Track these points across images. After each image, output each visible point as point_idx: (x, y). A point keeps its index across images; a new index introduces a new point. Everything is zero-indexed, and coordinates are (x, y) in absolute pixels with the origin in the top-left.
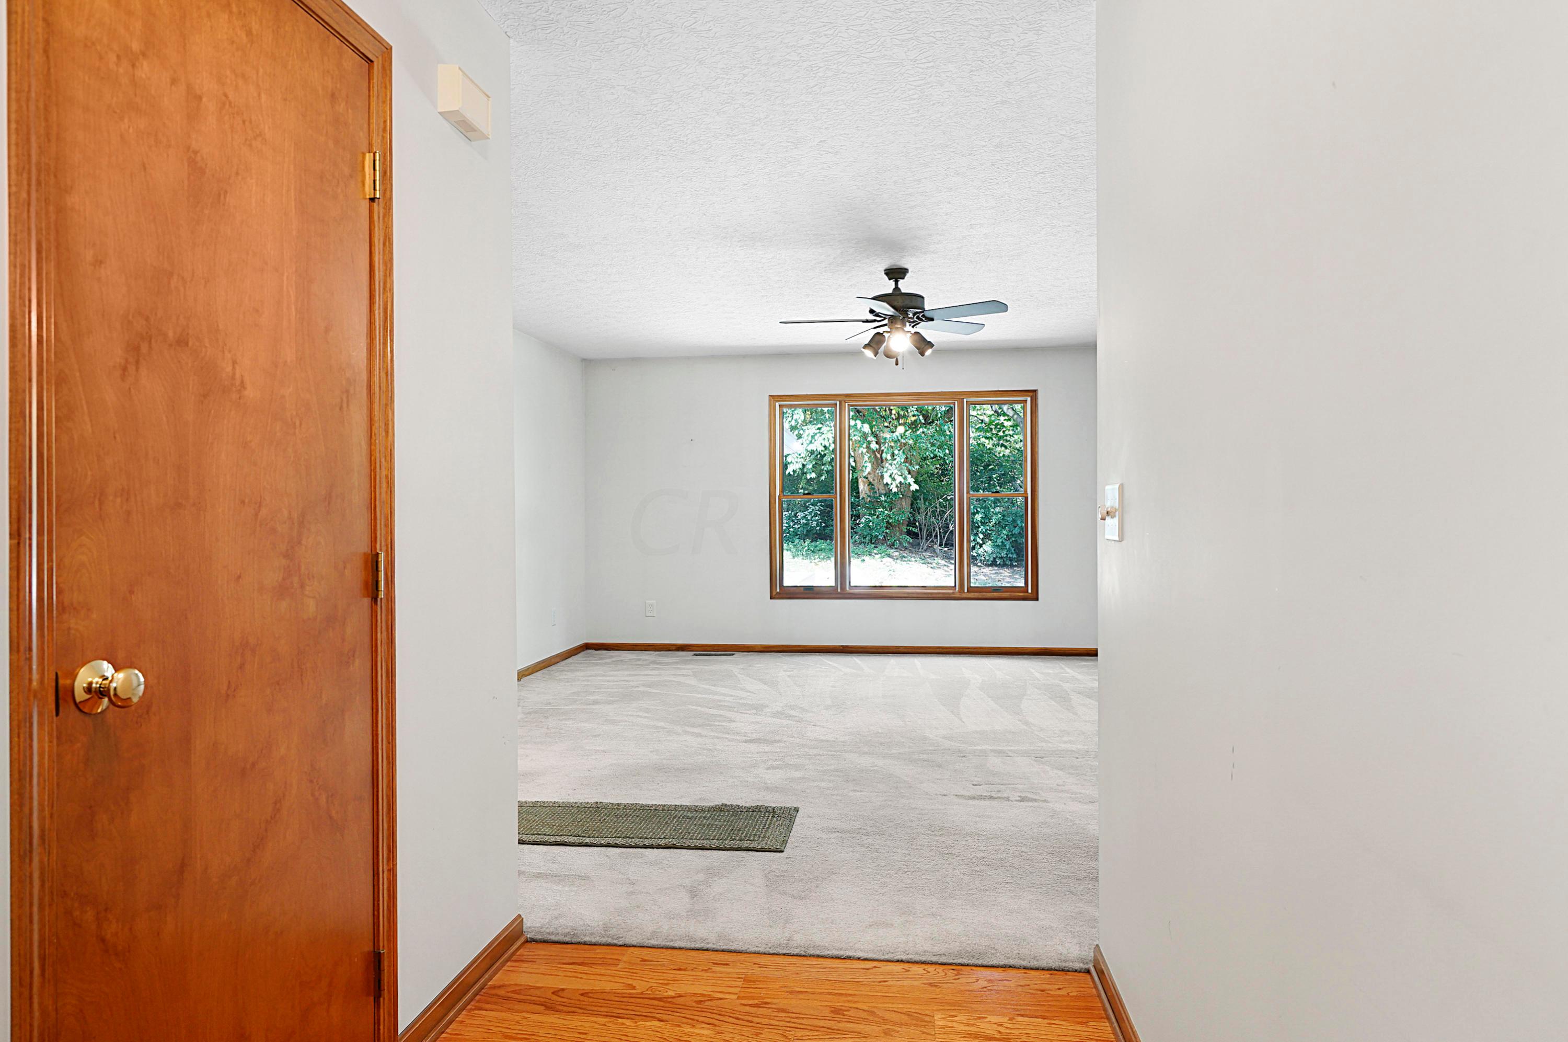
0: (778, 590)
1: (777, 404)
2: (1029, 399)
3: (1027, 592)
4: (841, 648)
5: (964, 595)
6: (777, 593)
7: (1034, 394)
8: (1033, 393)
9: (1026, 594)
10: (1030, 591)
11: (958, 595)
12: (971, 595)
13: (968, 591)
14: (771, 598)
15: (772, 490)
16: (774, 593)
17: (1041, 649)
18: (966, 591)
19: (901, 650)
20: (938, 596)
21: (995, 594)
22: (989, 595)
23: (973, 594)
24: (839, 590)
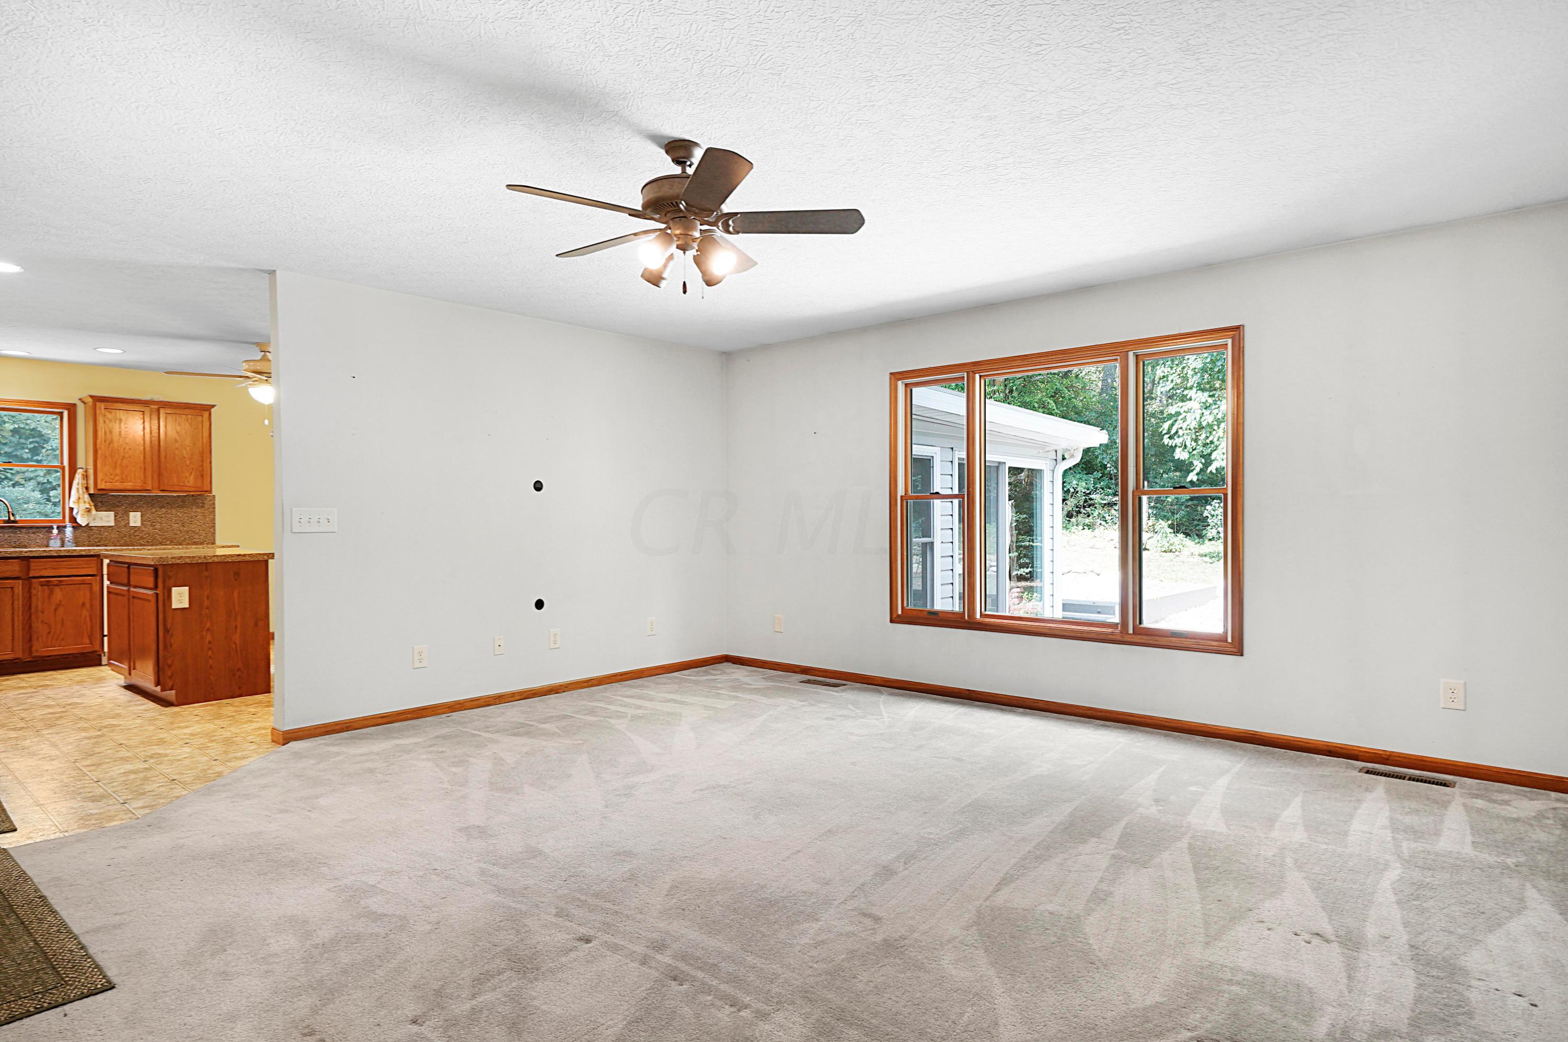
0: (900, 612)
1: (900, 383)
2: (1230, 341)
3: (1226, 641)
4: (967, 692)
5: (1127, 639)
6: (898, 616)
7: (1237, 333)
8: (1236, 331)
9: (1223, 644)
10: (1231, 642)
11: (1119, 638)
12: (1137, 639)
13: (1134, 632)
14: (892, 621)
15: (892, 490)
16: (894, 616)
18: (1131, 631)
19: (1040, 705)
20: (1090, 636)
21: (1174, 639)
22: (1164, 640)
23: (1140, 637)
24: (966, 618)
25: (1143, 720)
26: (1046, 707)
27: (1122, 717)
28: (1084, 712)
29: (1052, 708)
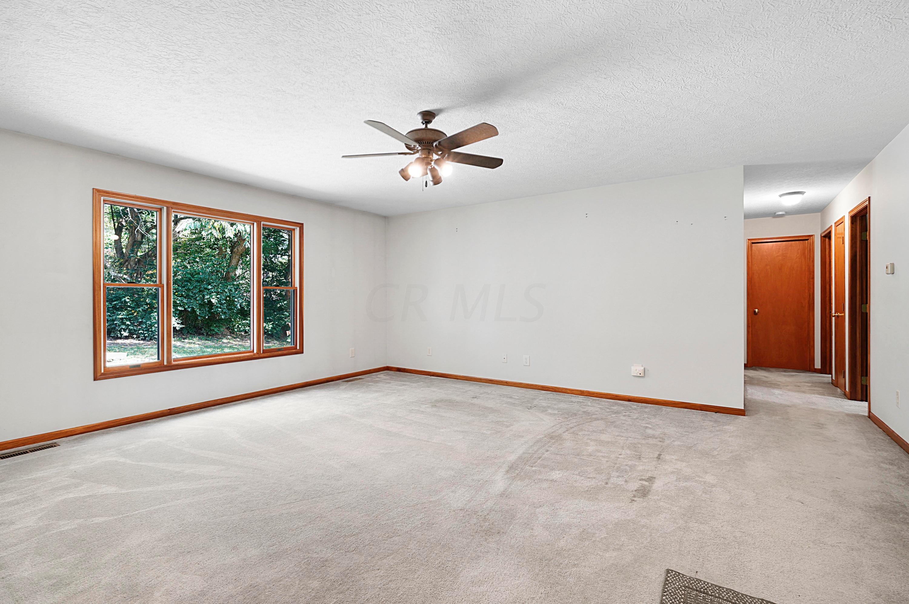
0: (103, 371)
1: (102, 198)
2: (298, 229)
4: (169, 411)
5: (262, 355)
6: (101, 375)
7: (301, 224)
9: (296, 350)
10: (298, 348)
11: (257, 356)
13: (263, 353)
14: (95, 380)
16: (99, 374)
17: (305, 383)
18: (262, 352)
19: (218, 402)
21: (280, 352)
22: (276, 353)
23: (266, 354)
24: (165, 363)
25: (269, 391)
26: (222, 402)
27: (260, 393)
28: (242, 397)
29: (225, 401)
